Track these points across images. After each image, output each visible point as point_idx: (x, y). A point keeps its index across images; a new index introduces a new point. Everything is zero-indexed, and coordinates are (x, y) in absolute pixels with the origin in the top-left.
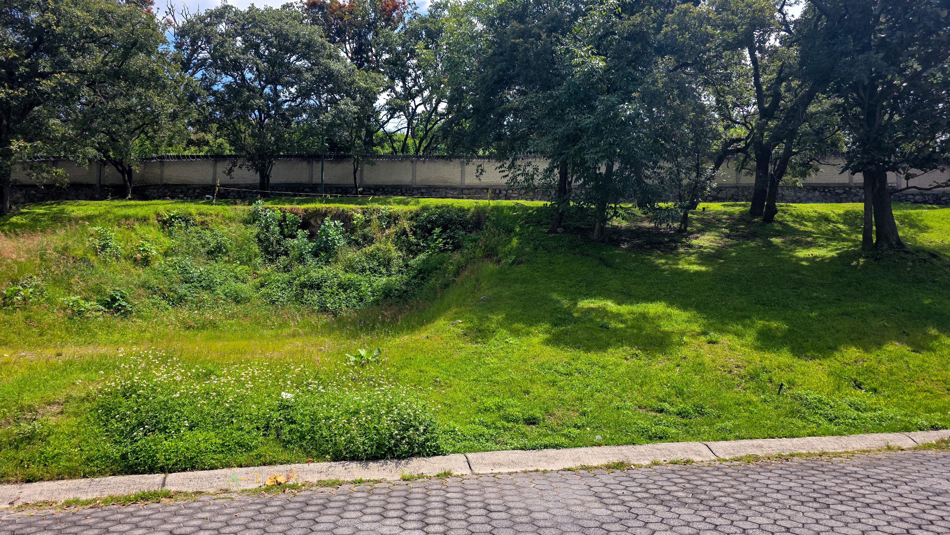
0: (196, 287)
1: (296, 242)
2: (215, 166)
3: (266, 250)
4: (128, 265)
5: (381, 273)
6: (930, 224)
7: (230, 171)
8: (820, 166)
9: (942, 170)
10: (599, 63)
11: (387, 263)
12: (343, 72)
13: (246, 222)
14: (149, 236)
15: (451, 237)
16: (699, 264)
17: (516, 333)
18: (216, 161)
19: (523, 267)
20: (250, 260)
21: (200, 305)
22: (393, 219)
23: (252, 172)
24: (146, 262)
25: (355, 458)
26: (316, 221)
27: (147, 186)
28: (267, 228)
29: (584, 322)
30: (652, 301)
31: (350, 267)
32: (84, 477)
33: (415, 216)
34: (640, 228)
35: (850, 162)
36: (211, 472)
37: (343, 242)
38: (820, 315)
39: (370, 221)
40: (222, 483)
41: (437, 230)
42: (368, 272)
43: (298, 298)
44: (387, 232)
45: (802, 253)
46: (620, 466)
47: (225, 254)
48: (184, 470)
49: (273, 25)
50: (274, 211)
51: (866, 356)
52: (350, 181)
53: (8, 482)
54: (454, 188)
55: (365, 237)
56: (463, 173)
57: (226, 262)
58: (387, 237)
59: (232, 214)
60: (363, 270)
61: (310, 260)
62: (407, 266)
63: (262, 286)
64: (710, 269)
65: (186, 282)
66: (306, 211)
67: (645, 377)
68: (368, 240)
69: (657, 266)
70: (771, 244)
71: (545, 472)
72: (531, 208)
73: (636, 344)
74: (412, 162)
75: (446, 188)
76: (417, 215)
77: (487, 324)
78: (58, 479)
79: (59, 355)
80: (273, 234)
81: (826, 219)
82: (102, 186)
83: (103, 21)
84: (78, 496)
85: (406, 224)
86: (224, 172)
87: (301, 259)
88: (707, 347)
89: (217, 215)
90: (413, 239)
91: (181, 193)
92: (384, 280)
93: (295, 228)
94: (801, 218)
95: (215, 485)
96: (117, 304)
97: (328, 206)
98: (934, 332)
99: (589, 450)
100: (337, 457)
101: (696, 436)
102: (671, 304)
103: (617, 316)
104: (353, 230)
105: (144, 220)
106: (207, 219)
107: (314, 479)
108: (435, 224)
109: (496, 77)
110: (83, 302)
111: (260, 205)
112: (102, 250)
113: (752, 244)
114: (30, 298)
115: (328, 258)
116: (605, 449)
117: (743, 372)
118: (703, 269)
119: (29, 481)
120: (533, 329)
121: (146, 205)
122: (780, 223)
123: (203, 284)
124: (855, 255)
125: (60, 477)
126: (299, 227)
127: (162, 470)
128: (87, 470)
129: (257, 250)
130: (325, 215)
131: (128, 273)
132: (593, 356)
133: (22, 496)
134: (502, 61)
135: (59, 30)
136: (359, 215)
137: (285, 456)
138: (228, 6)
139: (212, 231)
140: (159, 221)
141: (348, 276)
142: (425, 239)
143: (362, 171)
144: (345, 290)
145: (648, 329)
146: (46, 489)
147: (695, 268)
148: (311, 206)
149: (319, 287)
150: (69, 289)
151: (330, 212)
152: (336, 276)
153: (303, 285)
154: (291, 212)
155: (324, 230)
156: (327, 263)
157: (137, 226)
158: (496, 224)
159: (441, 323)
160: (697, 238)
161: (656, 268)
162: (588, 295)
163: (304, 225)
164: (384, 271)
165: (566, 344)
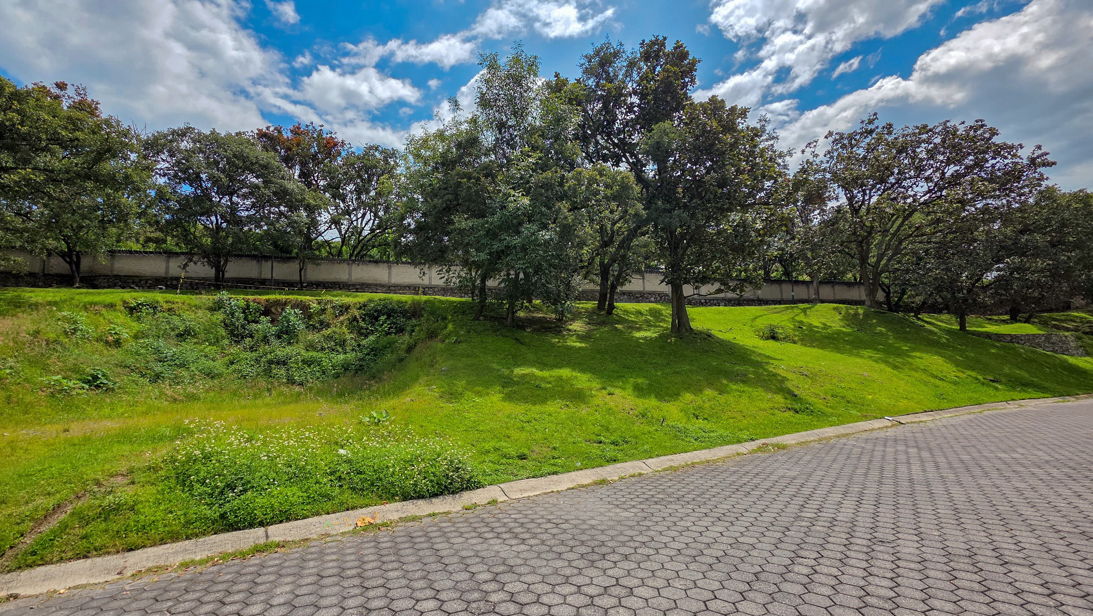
0: (170, 365)
1: (259, 326)
2: (168, 262)
3: (232, 333)
4: (100, 346)
5: (337, 351)
6: (694, 317)
7: (186, 265)
8: (632, 280)
9: (712, 285)
10: (526, 201)
11: (343, 343)
12: (296, 190)
13: (212, 310)
14: (118, 321)
15: (394, 323)
16: (580, 342)
17: (479, 394)
18: (169, 257)
19: (463, 346)
20: (218, 341)
21: (176, 381)
22: (345, 308)
23: (207, 268)
24: (117, 343)
25: (421, 497)
26: (276, 309)
27: (96, 276)
28: (232, 314)
29: (523, 384)
30: (560, 368)
31: (310, 346)
32: (188, 538)
33: (363, 306)
34: (533, 317)
35: (666, 277)
36: (305, 520)
37: (302, 327)
38: (663, 374)
39: (325, 309)
40: (319, 529)
41: (383, 318)
42: (327, 351)
43: (268, 372)
44: (342, 318)
45: (638, 335)
46: (602, 482)
47: (194, 336)
48: (281, 522)
49: (235, 148)
50: (238, 300)
51: (696, 398)
52: (296, 278)
53: (108, 553)
54: (382, 286)
55: (321, 323)
56: (390, 274)
57: (195, 343)
58: (342, 323)
59: (197, 302)
60: (323, 349)
61: (275, 342)
62: (359, 345)
63: (232, 363)
64: (588, 345)
65: (160, 361)
66: (267, 301)
67: (580, 419)
68: (324, 325)
69: (554, 344)
70: (616, 329)
71: (558, 491)
72: (455, 302)
73: (564, 398)
74: (348, 264)
75: (376, 285)
76: (365, 306)
77: (455, 388)
78: (161, 544)
79: (66, 431)
80: (238, 320)
81: (639, 313)
82: (45, 275)
83: (70, 126)
84: (192, 556)
85: (357, 313)
86: (180, 267)
87: (265, 340)
88: (608, 397)
89: (183, 303)
90: (362, 324)
91: (133, 283)
92: (342, 357)
93: (258, 314)
94: (627, 312)
95: (313, 531)
96: (98, 382)
97: (287, 297)
98: (725, 382)
99: (576, 473)
100: (406, 497)
101: (633, 457)
102: (574, 369)
103: (543, 379)
104: (310, 317)
105: (111, 306)
106: (173, 306)
107: (395, 516)
108: (380, 313)
109: (444, 205)
110: (65, 381)
111: (224, 295)
112: (73, 334)
113: (606, 329)
114: (7, 378)
115: (290, 340)
116: (588, 472)
117: (636, 412)
118: (583, 345)
119: (131, 550)
120: (489, 391)
121: (110, 293)
122: (617, 315)
123: (177, 362)
124: (669, 336)
125: (162, 542)
126: (261, 314)
127: (261, 524)
128: (190, 532)
129: (224, 334)
130: (286, 303)
131: (101, 354)
132: (538, 408)
133: (127, 564)
134: (447, 194)
135: (24, 129)
136: (315, 305)
137: (361, 501)
138: (190, 128)
139: (179, 316)
140: (125, 308)
141: (311, 354)
142: (373, 325)
143: (306, 270)
144: (309, 366)
145: (567, 388)
146: (151, 555)
147: (578, 345)
148: (272, 297)
149: (284, 363)
150: (46, 369)
151: (290, 302)
152: (298, 354)
153: (270, 362)
154: (254, 301)
155: (285, 317)
156: (289, 343)
157: (104, 311)
158: (432, 313)
159: (418, 388)
160: (571, 325)
161: (553, 345)
162: (517, 365)
163: (266, 312)
164: (340, 350)
165: (518, 400)
